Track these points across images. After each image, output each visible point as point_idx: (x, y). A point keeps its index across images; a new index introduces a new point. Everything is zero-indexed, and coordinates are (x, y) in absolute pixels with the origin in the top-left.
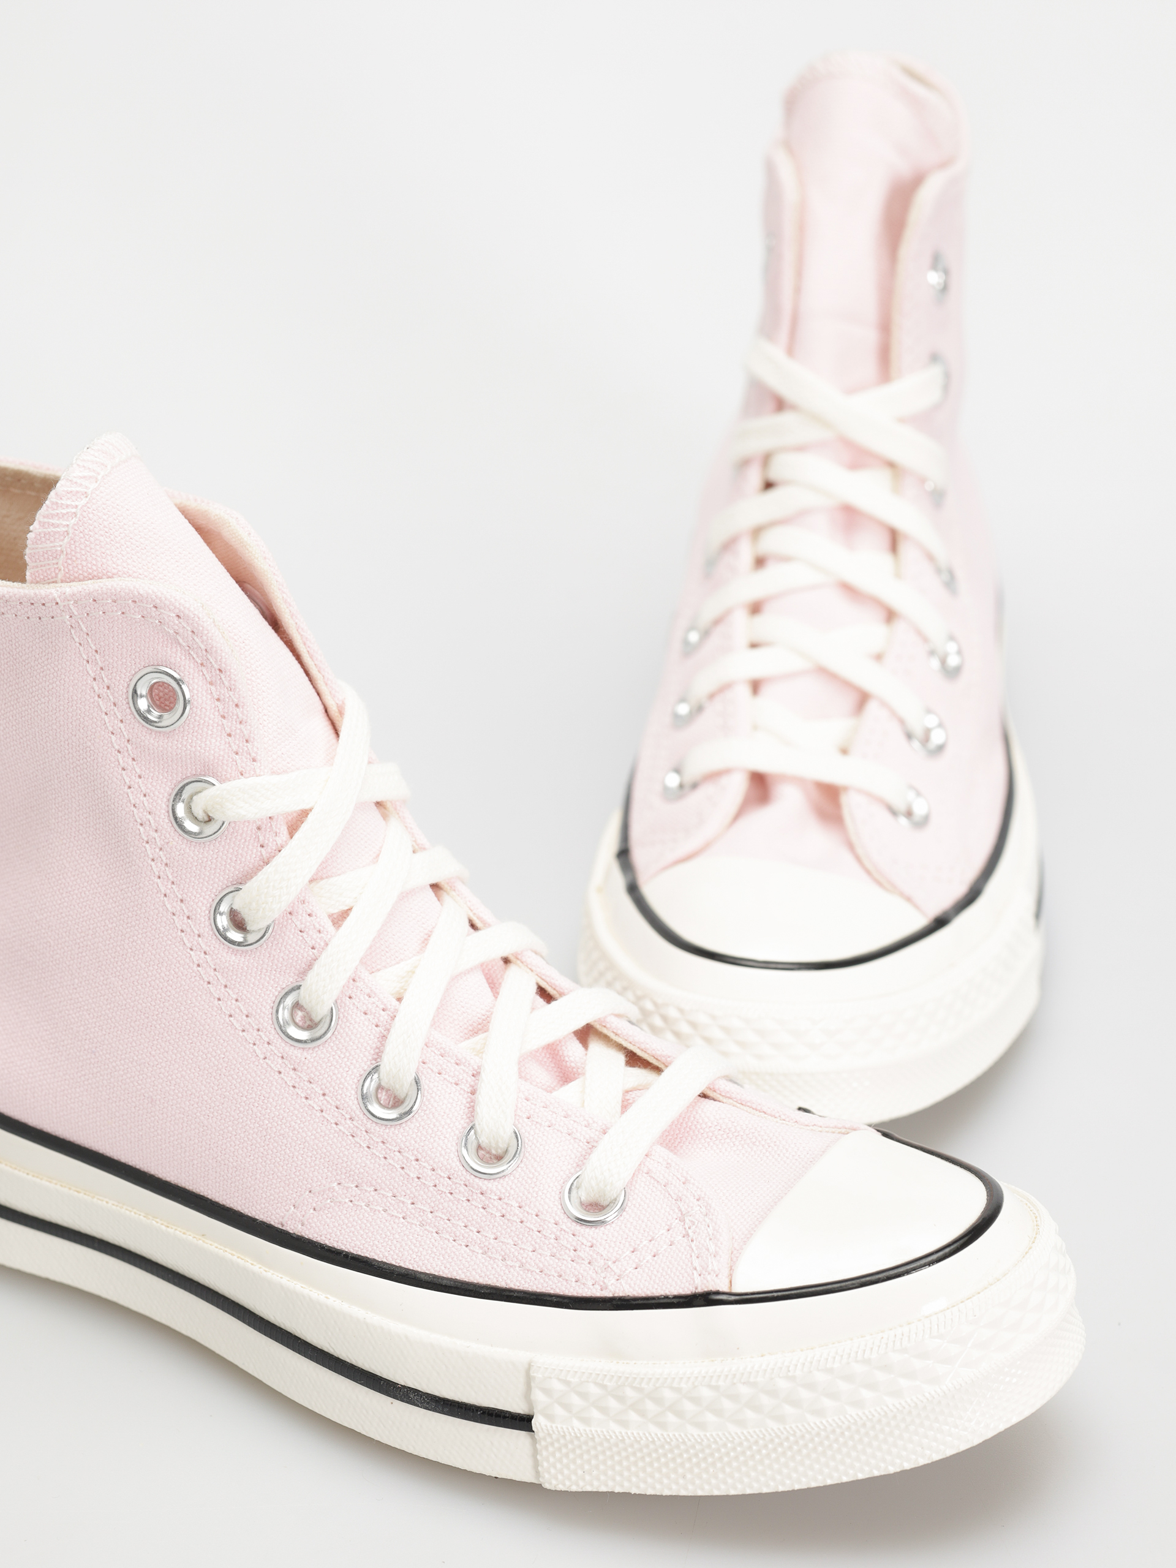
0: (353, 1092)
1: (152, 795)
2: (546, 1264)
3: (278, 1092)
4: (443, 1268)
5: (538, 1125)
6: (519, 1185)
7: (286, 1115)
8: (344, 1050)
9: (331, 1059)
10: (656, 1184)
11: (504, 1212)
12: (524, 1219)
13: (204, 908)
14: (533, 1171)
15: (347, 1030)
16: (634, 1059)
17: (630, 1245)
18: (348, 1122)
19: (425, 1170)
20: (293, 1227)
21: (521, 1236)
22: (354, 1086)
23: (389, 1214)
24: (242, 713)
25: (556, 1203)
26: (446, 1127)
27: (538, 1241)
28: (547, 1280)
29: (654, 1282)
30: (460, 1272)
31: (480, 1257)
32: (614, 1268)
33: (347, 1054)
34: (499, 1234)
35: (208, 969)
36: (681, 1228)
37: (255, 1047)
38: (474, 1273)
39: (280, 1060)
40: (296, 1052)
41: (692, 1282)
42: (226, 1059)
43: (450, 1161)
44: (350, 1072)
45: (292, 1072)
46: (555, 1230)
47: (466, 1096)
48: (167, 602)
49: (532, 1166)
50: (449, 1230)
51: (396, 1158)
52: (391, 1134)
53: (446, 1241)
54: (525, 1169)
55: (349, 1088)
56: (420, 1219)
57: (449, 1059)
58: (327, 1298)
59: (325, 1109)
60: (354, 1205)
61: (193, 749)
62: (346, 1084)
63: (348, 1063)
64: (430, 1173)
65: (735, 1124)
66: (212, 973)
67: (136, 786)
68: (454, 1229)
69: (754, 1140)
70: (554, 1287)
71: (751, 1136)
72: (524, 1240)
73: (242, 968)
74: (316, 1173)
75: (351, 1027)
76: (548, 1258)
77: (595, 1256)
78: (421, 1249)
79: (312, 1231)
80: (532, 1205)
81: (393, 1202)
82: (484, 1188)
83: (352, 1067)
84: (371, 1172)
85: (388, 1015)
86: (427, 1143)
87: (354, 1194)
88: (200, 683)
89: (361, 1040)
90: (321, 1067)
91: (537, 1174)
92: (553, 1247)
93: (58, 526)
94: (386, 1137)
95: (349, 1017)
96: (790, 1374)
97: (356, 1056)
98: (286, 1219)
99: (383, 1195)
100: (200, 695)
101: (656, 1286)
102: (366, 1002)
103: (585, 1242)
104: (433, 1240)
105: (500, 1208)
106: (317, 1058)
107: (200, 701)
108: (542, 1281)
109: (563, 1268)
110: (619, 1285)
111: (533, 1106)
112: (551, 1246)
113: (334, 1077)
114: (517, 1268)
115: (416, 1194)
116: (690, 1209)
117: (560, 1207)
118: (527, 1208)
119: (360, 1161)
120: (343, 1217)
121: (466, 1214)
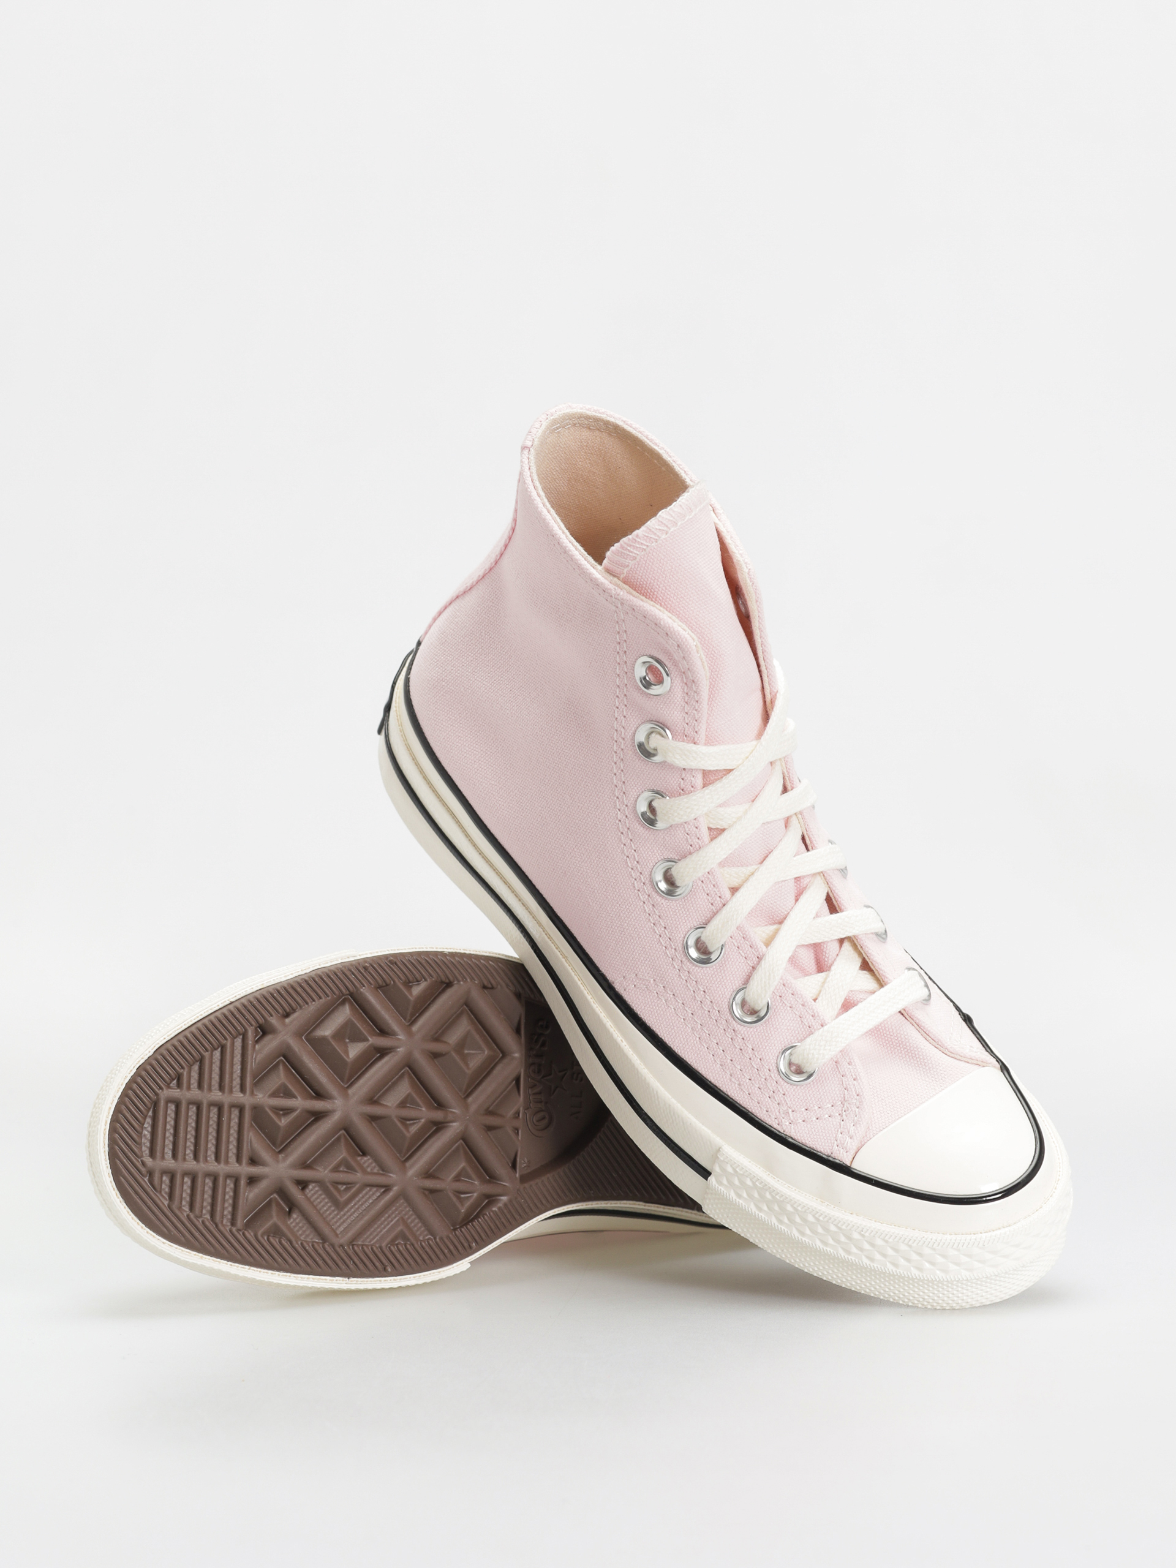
0: (683, 936)
1: (629, 719)
2: (754, 1091)
3: (639, 913)
4: (694, 1062)
5: (784, 1005)
6: (757, 1036)
7: (638, 927)
8: (686, 910)
9: (677, 911)
10: (838, 1073)
11: (742, 1048)
12: (752, 1059)
13: (635, 794)
14: (769, 1032)
15: (693, 900)
16: (866, 966)
17: (806, 1105)
18: (673, 950)
19: (707, 1000)
20: (619, 987)
21: (746, 1068)
22: (684, 933)
23: (676, 1013)
24: (699, 707)
25: (775, 1058)
26: (729, 981)
27: (755, 1075)
28: (750, 1101)
29: (810, 1137)
30: (703, 1069)
31: (718, 1067)
32: (791, 1115)
33: (688, 913)
34: (734, 1059)
35: (624, 827)
36: (840, 1109)
37: (635, 882)
38: (711, 1074)
39: (647, 897)
40: (658, 897)
41: (831, 1148)
42: (616, 879)
43: (723, 1003)
44: (685, 924)
45: (651, 906)
46: (767, 1074)
47: (748, 968)
48: (674, 637)
49: (770, 1029)
50: (707, 1041)
51: (693, 985)
52: (695, 971)
53: (703, 1047)
54: (765, 1028)
55: (681, 932)
56: (693, 1025)
57: (747, 942)
58: (622, 1041)
59: (662, 936)
60: (658, 997)
61: (662, 712)
62: (680, 929)
63: (686, 918)
64: (709, 1003)
65: (907, 1041)
66: (626, 830)
67: (621, 710)
68: (710, 1042)
69: (914, 1055)
70: (752, 1108)
71: (913, 1052)
72: (747, 1071)
73: (645, 837)
74: (643, 968)
75: (696, 900)
76: (756, 1089)
77: (783, 1102)
78: (686, 1044)
79: (629, 997)
80: (760, 1053)
81: (681, 1008)
82: (736, 1029)
83: (688, 921)
84: (675, 985)
85: (721, 902)
86: (714, 985)
87: (661, 990)
88: (679, 681)
89: (699, 909)
90: (669, 912)
91: (770, 1035)
92: (762, 1084)
93: (632, 552)
94: (691, 970)
95: (697, 894)
96: (862, 1233)
97: (692, 917)
98: (617, 981)
99: (677, 1001)
100: (677, 687)
101: (810, 1140)
102: (710, 889)
103: (781, 1091)
104: (695, 1042)
105: (741, 1044)
106: (669, 907)
107: (675, 690)
108: (747, 1100)
109: (762, 1099)
110: (789, 1127)
111: (786, 991)
112: (760, 1082)
113: (675, 922)
114: (736, 1085)
115: (696, 1011)
116: (850, 1099)
117: (776, 1061)
118: (756, 1053)
119: (671, 975)
120: (649, 1000)
121: (720, 1038)
